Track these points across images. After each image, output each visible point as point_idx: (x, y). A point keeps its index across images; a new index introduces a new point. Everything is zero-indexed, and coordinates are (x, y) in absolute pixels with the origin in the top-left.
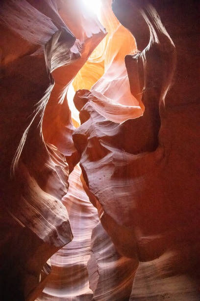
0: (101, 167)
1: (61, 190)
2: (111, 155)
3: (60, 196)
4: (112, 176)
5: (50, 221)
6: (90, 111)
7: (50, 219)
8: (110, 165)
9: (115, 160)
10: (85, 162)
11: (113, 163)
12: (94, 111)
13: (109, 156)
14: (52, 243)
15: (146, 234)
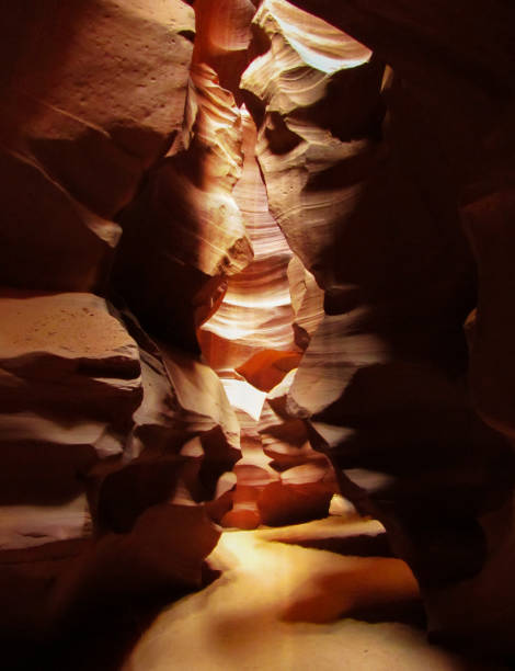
0: (288, 170)
1: (230, 175)
2: (304, 151)
3: (229, 187)
4: (303, 190)
5: (216, 244)
6: (270, 33)
7: (217, 240)
8: (302, 169)
9: (309, 161)
10: (262, 153)
11: (307, 166)
12: (278, 34)
13: (301, 150)
14: (223, 273)
15: (338, 283)
